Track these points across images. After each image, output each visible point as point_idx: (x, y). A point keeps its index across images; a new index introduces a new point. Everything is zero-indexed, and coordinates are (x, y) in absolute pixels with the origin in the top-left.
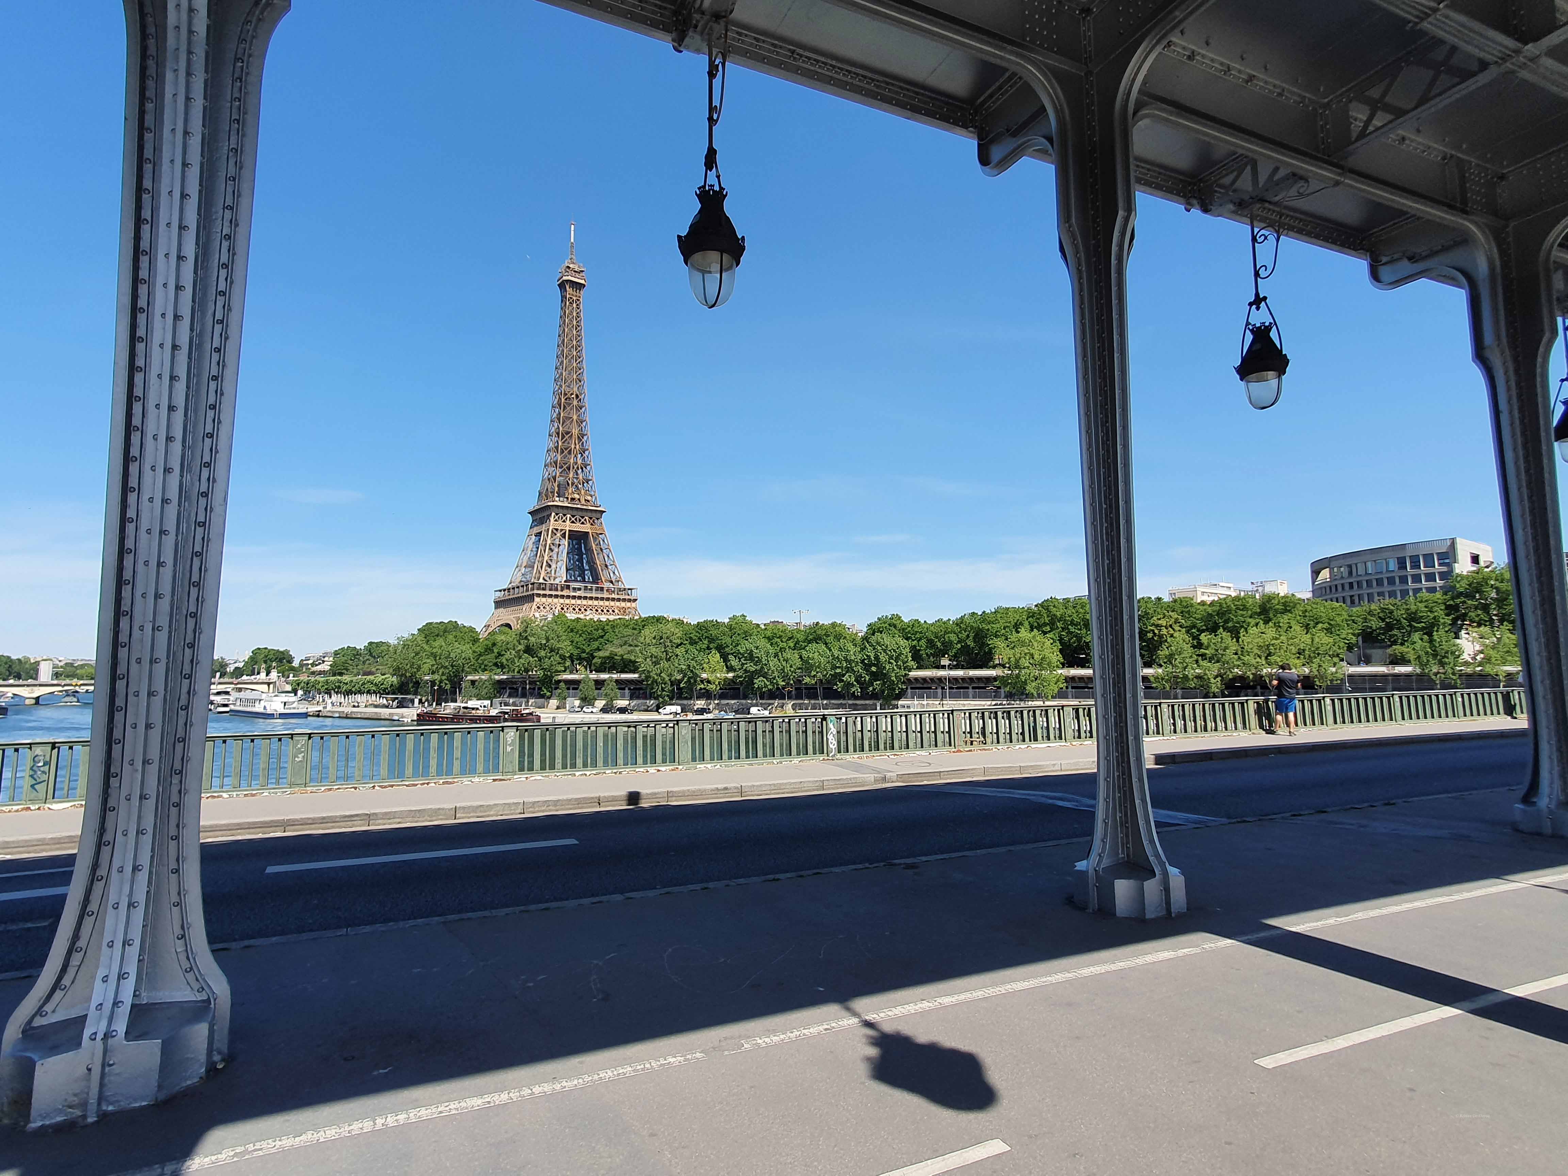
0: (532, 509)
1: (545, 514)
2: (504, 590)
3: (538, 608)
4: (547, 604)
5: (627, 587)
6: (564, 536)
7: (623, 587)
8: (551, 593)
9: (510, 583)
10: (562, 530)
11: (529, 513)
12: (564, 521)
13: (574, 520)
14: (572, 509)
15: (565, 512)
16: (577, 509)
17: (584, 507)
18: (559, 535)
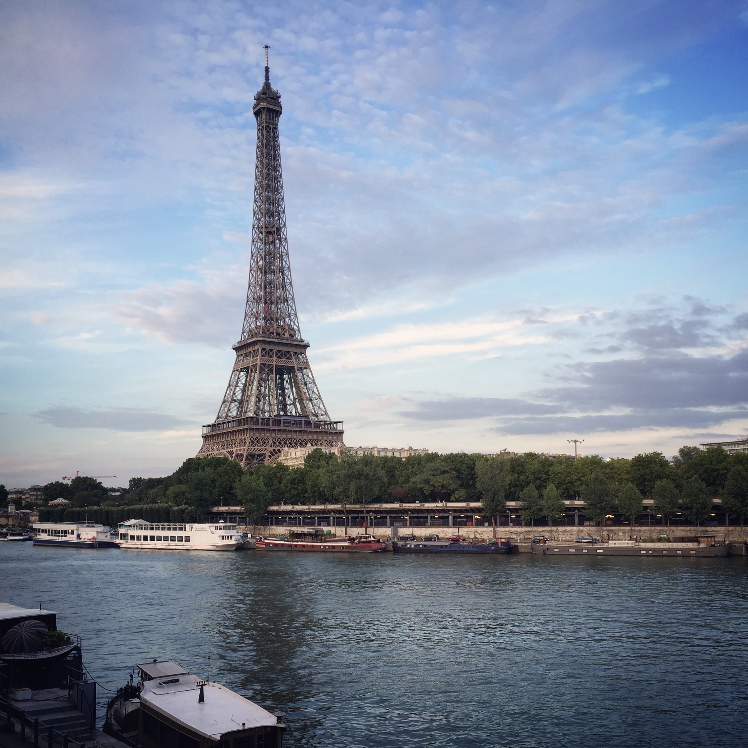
0: (237, 345)
1: (251, 349)
2: (213, 426)
3: (253, 442)
4: (260, 438)
5: (333, 420)
6: (271, 371)
7: (328, 420)
8: (264, 427)
9: (218, 418)
10: (269, 365)
11: (233, 349)
12: (271, 357)
13: (280, 355)
14: (278, 344)
15: (272, 347)
16: (283, 344)
17: (289, 342)
18: (267, 370)
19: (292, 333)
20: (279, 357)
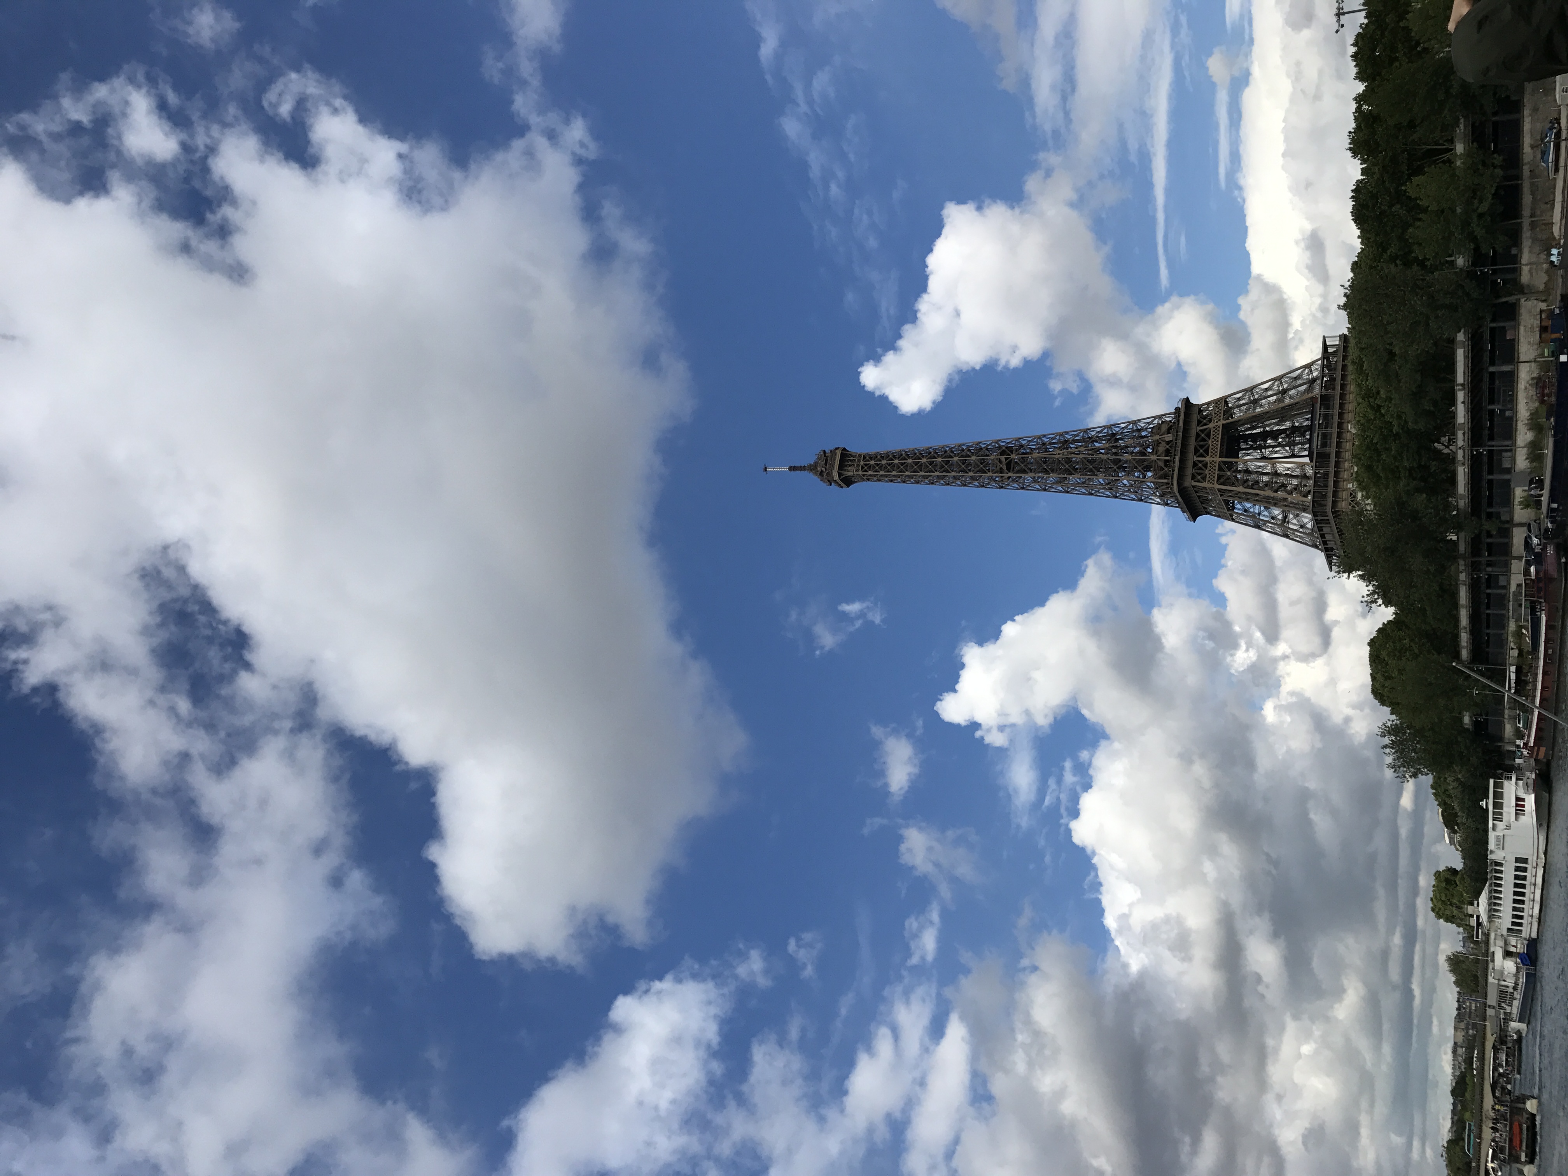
0: (1188, 514)
1: (1194, 495)
5: (1320, 353)
10: (1220, 469)
11: (1195, 520)
12: (1205, 466)
13: (1203, 449)
14: (1183, 454)
15: (1190, 464)
16: (1184, 446)
17: (1180, 434)
18: (1229, 473)
19: (1164, 428)
20: (1207, 451)
